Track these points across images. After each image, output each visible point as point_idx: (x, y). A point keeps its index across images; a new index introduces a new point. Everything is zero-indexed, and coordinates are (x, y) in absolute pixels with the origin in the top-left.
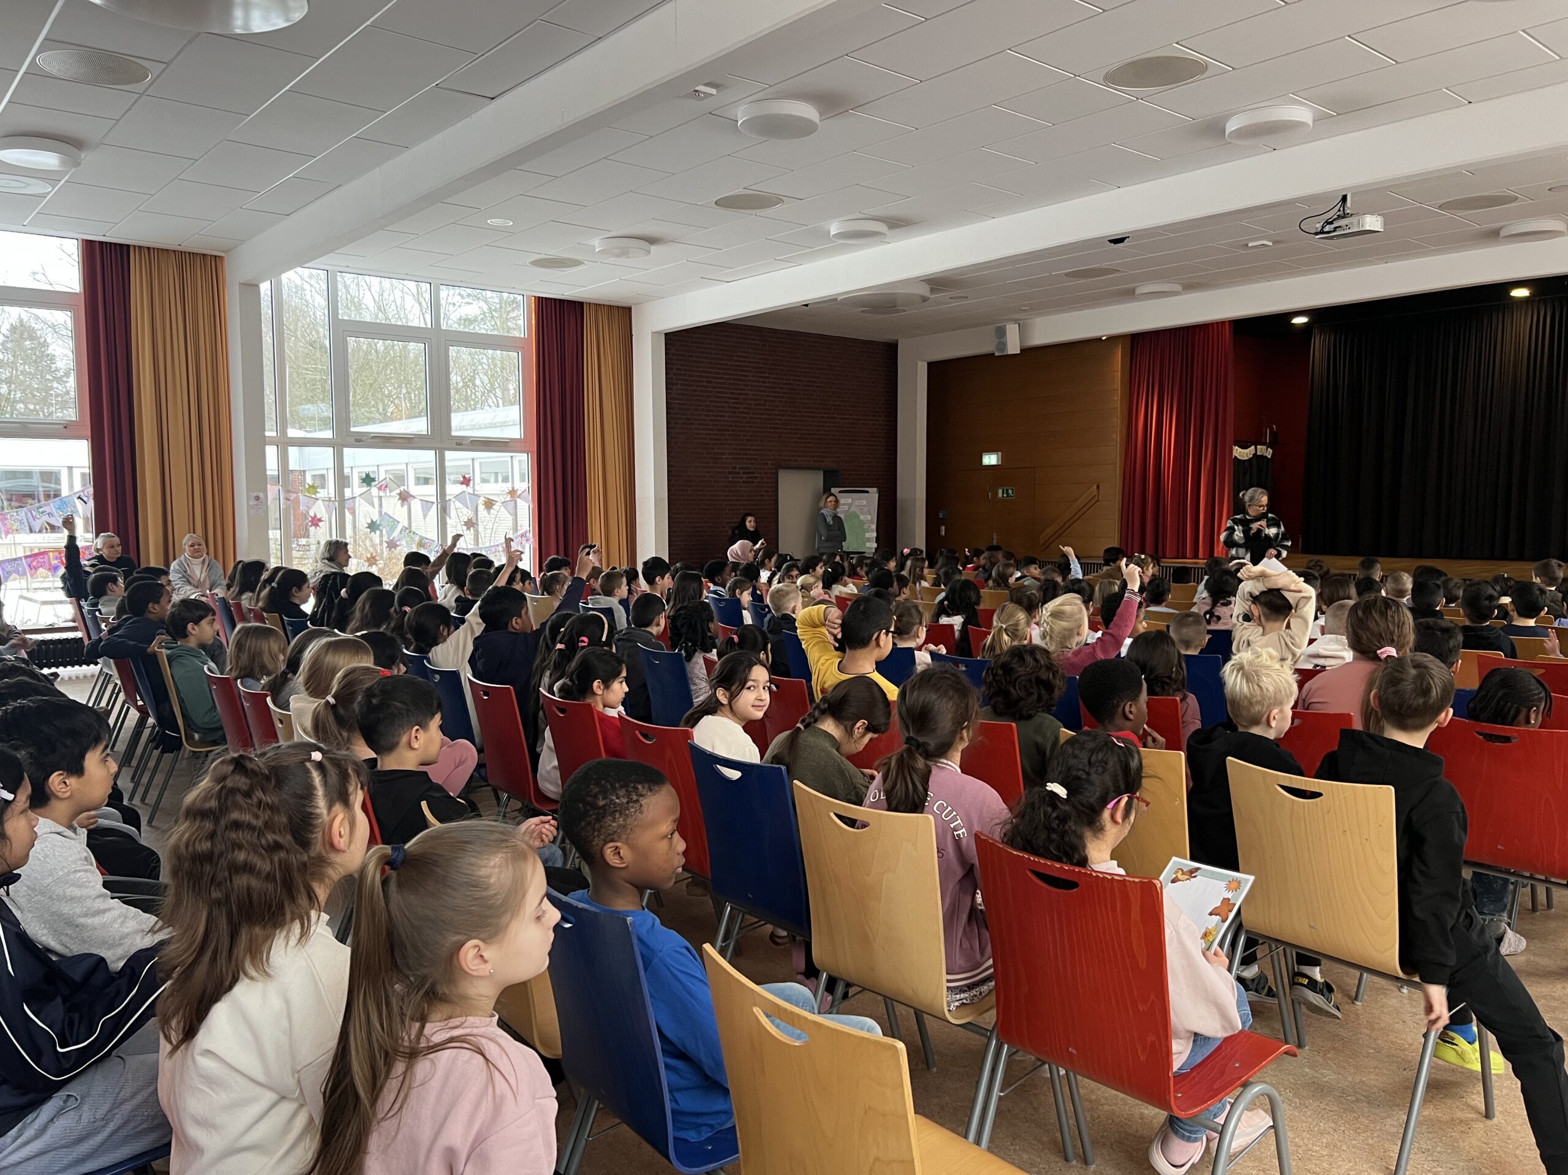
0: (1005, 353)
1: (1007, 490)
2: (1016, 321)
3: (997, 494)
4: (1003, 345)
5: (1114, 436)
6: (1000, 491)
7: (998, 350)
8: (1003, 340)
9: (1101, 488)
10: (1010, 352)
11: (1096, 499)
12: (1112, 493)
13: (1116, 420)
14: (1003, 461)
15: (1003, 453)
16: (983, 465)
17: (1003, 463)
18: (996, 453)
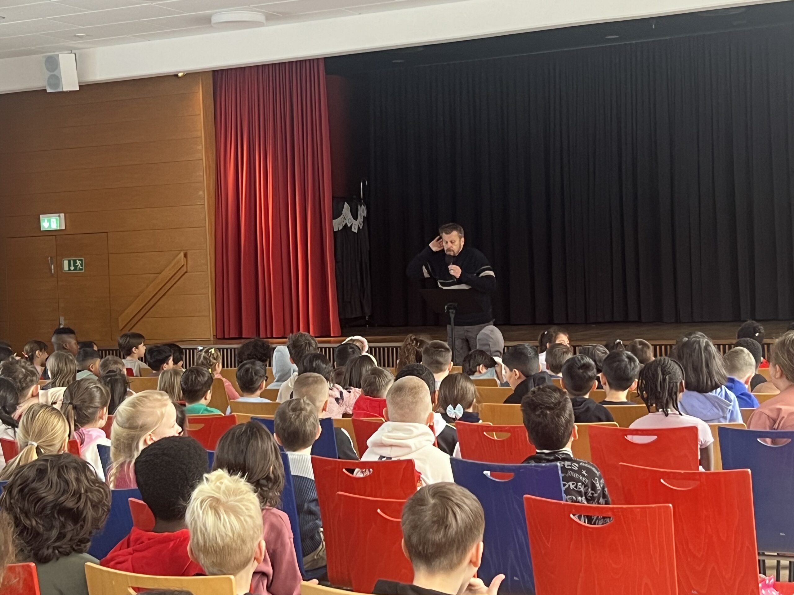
0: (60, 90)
1: (75, 262)
2: (70, 50)
3: (61, 265)
4: (56, 79)
5: (201, 193)
6: (66, 263)
7: (50, 85)
8: (56, 73)
9: (189, 256)
10: (66, 88)
11: (184, 269)
12: (203, 262)
13: (202, 174)
14: (67, 224)
15: (67, 215)
16: (42, 230)
17: (67, 227)
18: (58, 214)
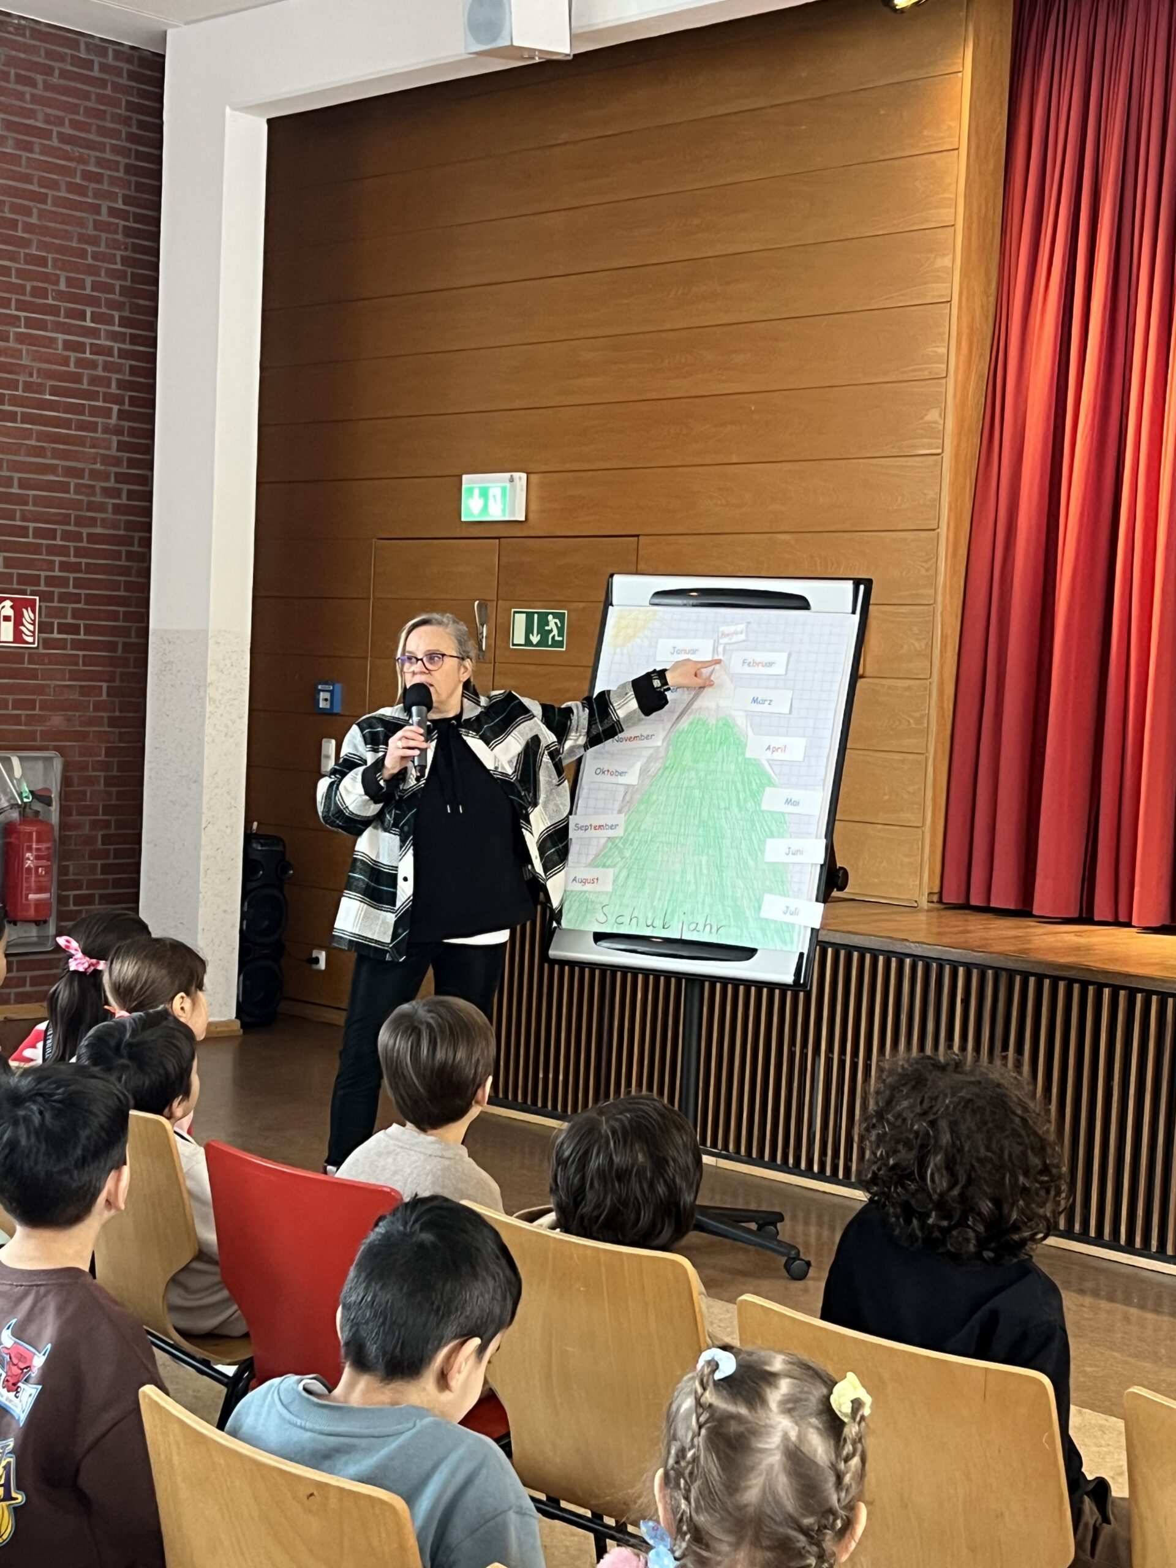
1: (543, 620)
3: (505, 630)
5: (933, 415)
6: (520, 620)
12: (919, 645)
13: (944, 350)
14: (533, 507)
15: (533, 477)
16: (463, 519)
17: (531, 516)
18: (508, 475)
